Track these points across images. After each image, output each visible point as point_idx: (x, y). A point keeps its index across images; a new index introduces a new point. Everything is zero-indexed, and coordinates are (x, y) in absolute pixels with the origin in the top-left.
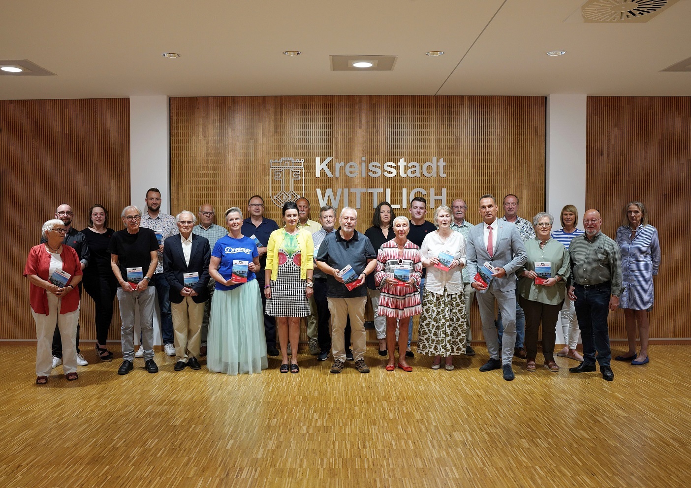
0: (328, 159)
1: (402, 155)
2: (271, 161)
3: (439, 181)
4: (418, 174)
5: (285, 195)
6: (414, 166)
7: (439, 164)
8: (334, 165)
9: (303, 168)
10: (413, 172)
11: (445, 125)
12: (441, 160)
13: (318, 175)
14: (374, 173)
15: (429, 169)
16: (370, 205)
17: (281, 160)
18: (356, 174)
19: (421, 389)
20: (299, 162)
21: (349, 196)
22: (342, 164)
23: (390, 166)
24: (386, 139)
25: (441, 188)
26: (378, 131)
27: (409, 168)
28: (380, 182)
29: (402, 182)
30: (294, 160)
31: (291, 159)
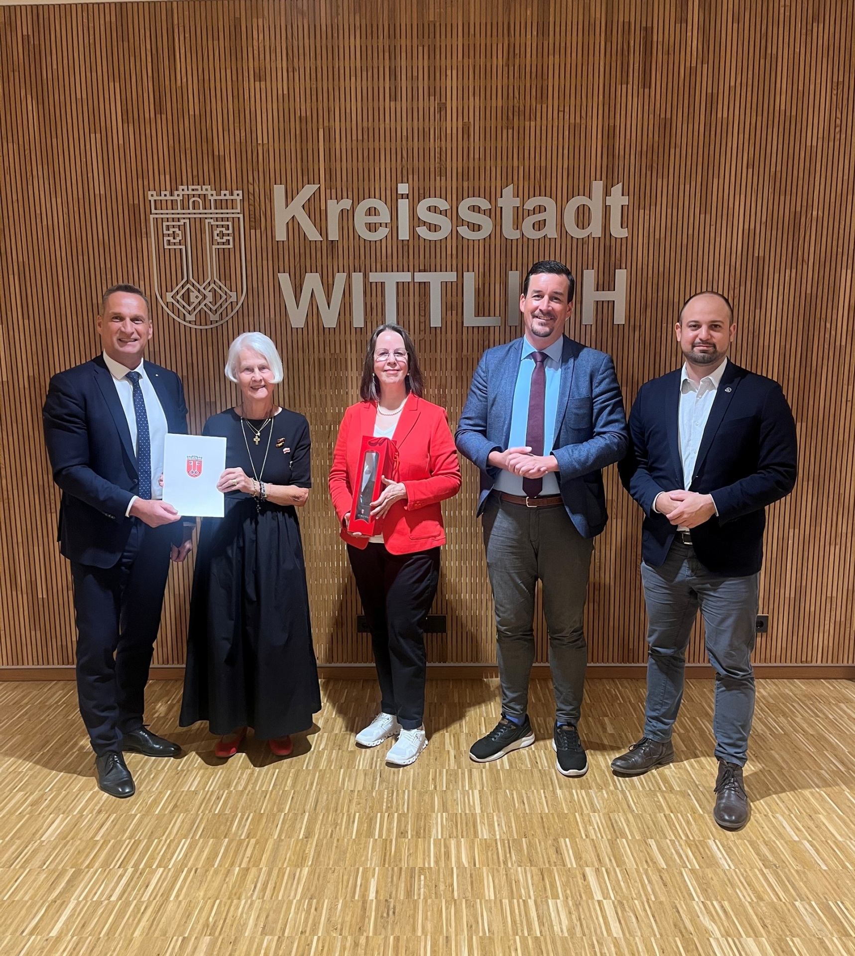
0: (309, 190)
1: (508, 177)
2: (152, 196)
3: (608, 249)
4: (551, 231)
5: (196, 293)
6: (541, 209)
7: (609, 201)
8: (323, 208)
9: (241, 216)
10: (539, 226)
11: (630, 87)
12: (617, 189)
13: (281, 235)
14: (433, 228)
15: (582, 215)
16: (422, 319)
17: (180, 192)
18: (383, 232)
19: (556, 928)
20: (228, 197)
21: (365, 292)
22: (346, 204)
23: (474, 209)
24: (466, 129)
25: (612, 268)
26: (442, 107)
27: (526, 213)
28: (449, 252)
29: (507, 253)
30: (214, 193)
31: (207, 190)
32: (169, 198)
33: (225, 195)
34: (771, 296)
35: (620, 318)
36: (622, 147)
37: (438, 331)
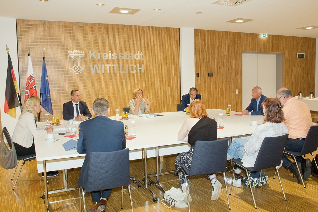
0: (95, 52)
1: (126, 50)
2: (69, 52)
3: (141, 61)
4: (132, 58)
5: (76, 68)
6: (131, 55)
7: (141, 54)
8: (97, 54)
9: (84, 55)
11: (142, 38)
12: (141, 53)
13: (90, 58)
14: (115, 58)
15: (137, 56)
16: (113, 72)
17: (74, 51)
18: (107, 58)
21: (104, 68)
23: (121, 55)
24: (119, 43)
25: (141, 64)
26: (116, 40)
27: (129, 56)
28: (117, 61)
29: (126, 61)
31: (78, 51)
32: (72, 52)
33: (81, 52)
34: (164, 69)
35: (143, 72)
36: (142, 46)
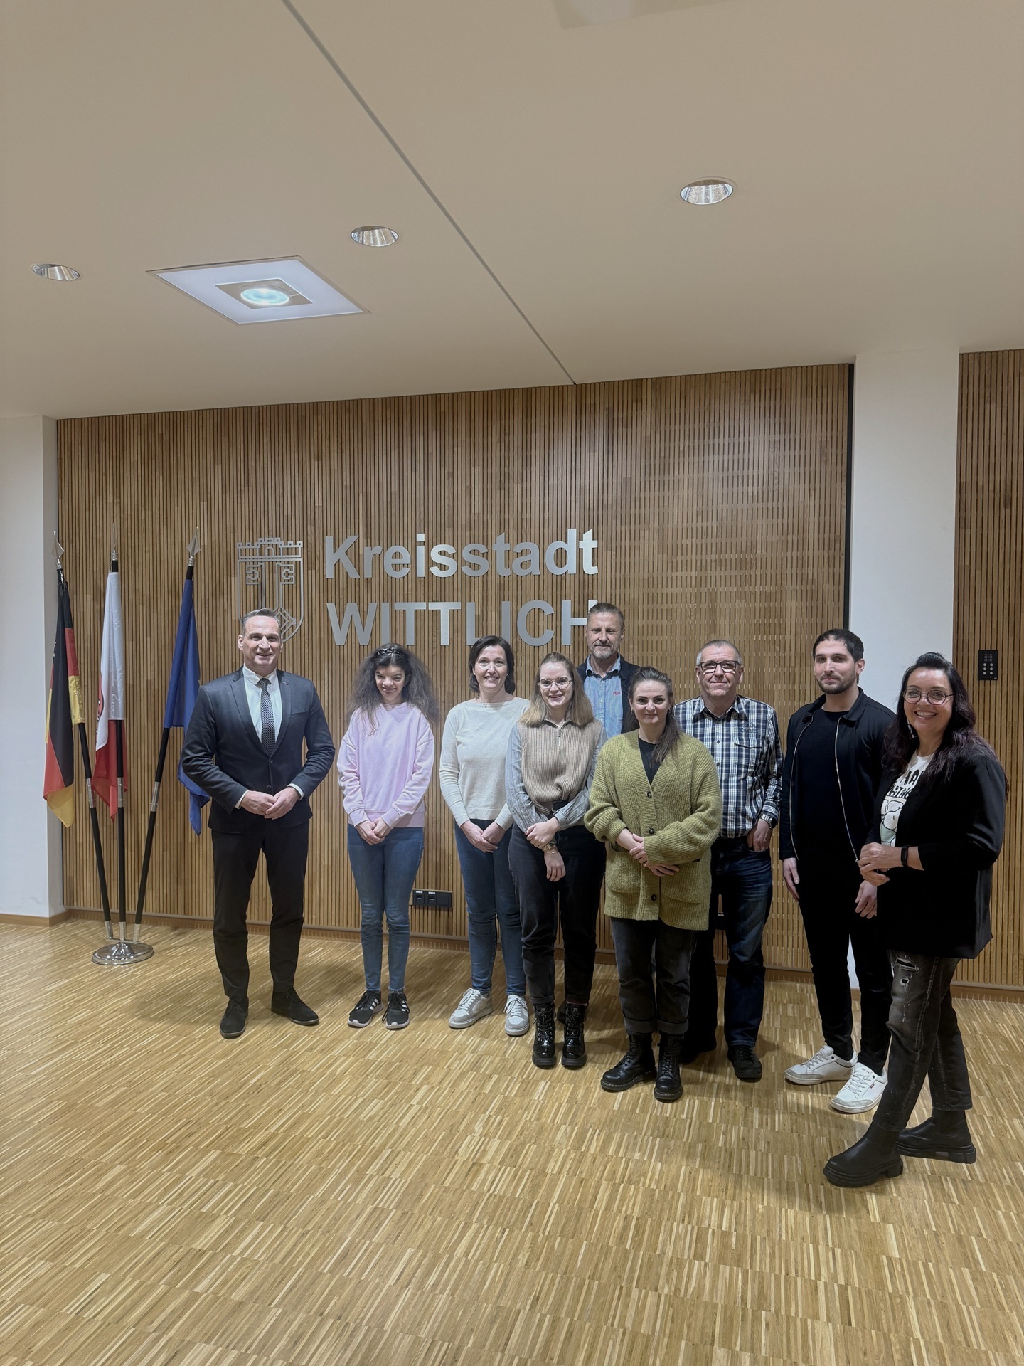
0: (351, 540)
1: (501, 528)
2: (239, 546)
3: (582, 584)
4: (535, 569)
6: (527, 552)
7: (581, 544)
8: (361, 553)
9: (301, 560)
10: (526, 565)
11: (597, 454)
12: (588, 535)
13: (329, 574)
14: (443, 567)
15: (561, 557)
16: (434, 639)
17: (259, 543)
18: (405, 571)
20: (293, 546)
21: (391, 618)
22: (378, 550)
23: (475, 552)
25: (586, 599)
26: (450, 475)
27: (515, 554)
28: (455, 587)
29: (500, 587)
30: (283, 543)
31: (278, 541)
32: (251, 547)
33: (291, 544)
36: (591, 501)
37: (447, 649)
